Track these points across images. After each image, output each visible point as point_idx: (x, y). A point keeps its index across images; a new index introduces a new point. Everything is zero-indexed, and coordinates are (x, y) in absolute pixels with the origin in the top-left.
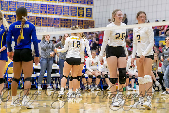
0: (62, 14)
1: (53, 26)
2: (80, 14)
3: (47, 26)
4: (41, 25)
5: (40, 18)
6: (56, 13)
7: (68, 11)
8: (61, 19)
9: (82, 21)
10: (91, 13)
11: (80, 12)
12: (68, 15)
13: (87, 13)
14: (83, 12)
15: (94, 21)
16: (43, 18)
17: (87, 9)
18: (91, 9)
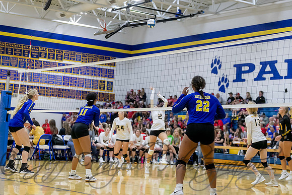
0: (84, 87)
1: (74, 98)
2: (101, 87)
3: (69, 97)
4: (63, 97)
5: (63, 90)
6: (78, 86)
7: (89, 84)
8: (83, 91)
9: (103, 94)
10: (112, 86)
11: (101, 85)
12: (90, 87)
13: (108, 87)
14: (105, 85)
15: (114, 94)
16: (65, 90)
17: (108, 82)
18: (112, 83)
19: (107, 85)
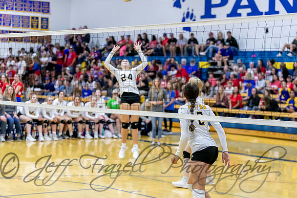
0: (11, 25)
2: (34, 25)
6: (4, 24)
7: (18, 21)
10: (48, 23)
11: (33, 22)
12: (19, 26)
13: (43, 24)
14: (38, 22)
17: (42, 19)
18: (47, 19)
19: (42, 23)
